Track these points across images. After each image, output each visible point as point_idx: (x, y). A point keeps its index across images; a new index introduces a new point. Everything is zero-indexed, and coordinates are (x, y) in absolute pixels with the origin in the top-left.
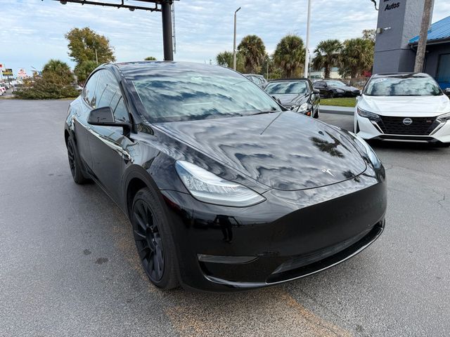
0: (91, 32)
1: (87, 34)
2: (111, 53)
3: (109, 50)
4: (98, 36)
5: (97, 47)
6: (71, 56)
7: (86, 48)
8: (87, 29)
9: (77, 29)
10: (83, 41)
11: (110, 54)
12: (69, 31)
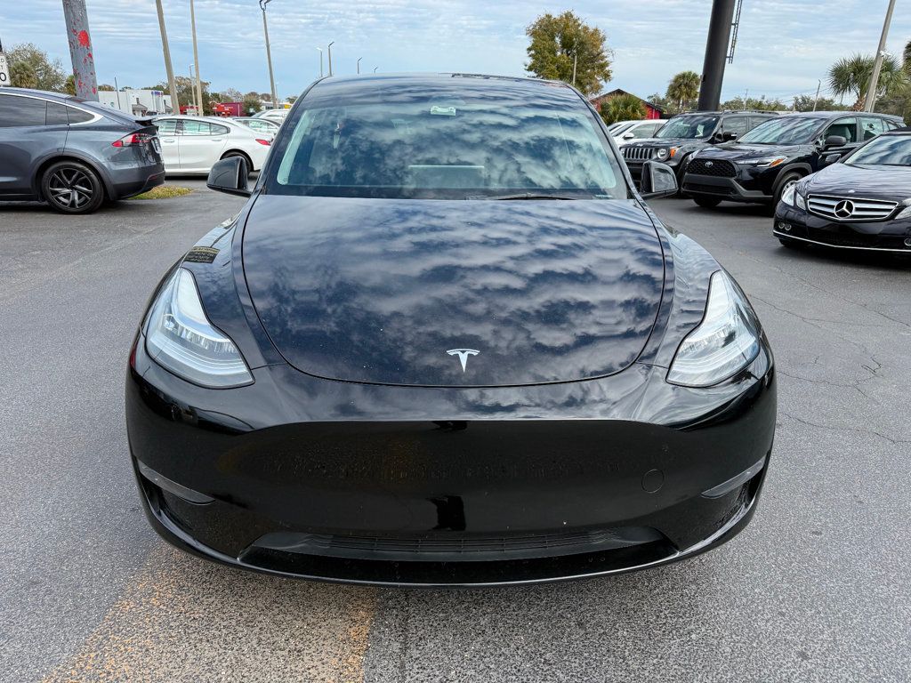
0: (575, 21)
1: (566, 26)
2: (606, 64)
3: (603, 58)
4: (586, 28)
5: (579, 53)
6: (530, 69)
7: (559, 53)
8: (569, 16)
9: (549, 16)
10: (558, 40)
11: (603, 66)
12: (534, 21)
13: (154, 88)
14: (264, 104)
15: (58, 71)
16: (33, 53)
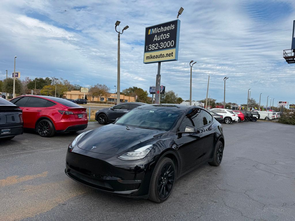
13: (200, 101)
14: (232, 106)
15: (177, 97)
16: (172, 93)
